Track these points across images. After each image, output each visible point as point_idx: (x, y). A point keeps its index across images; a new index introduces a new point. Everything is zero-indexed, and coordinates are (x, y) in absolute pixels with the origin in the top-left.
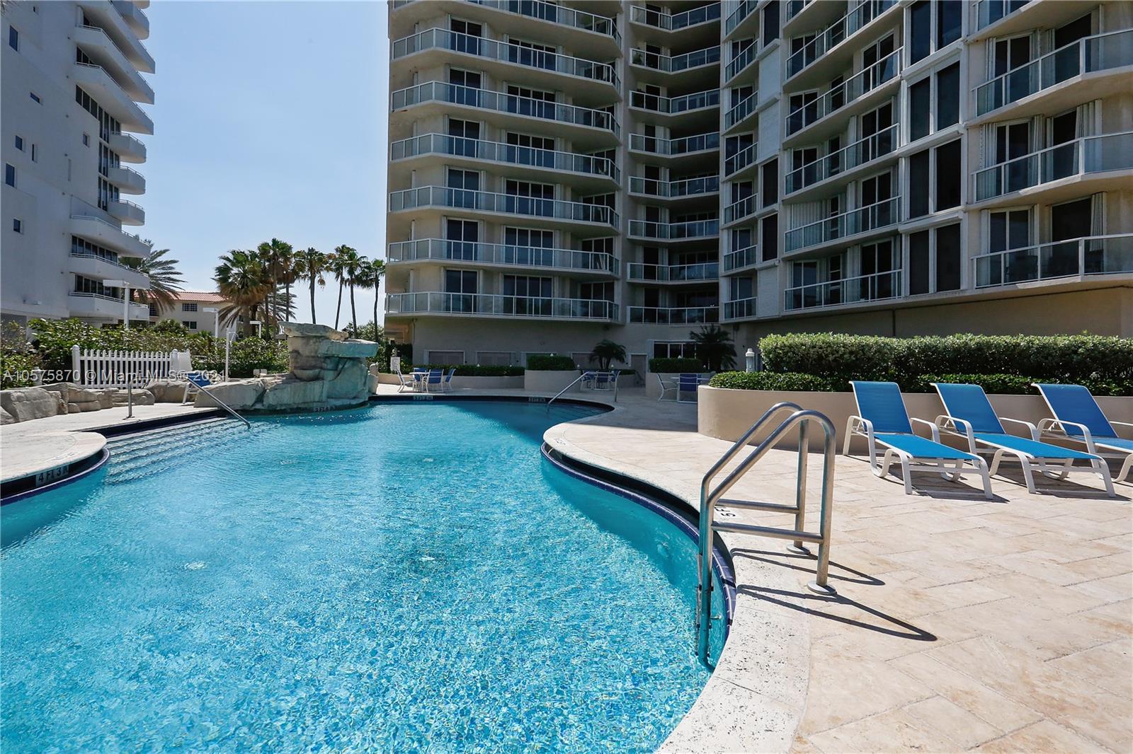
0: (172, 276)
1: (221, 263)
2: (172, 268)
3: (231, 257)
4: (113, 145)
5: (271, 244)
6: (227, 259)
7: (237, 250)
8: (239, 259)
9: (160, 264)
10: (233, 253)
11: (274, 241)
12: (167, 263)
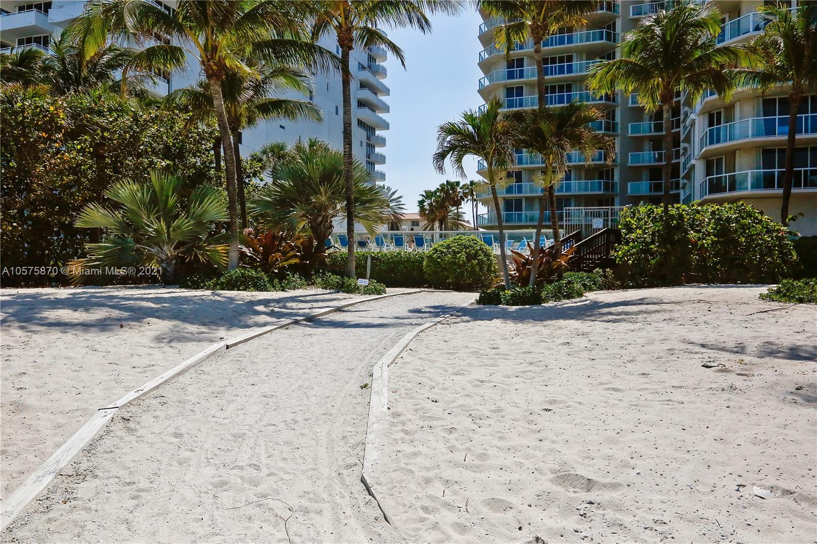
0: (401, 206)
1: (421, 198)
2: (400, 201)
3: (425, 195)
4: (371, 142)
5: (445, 183)
6: (423, 195)
7: (427, 190)
8: (429, 195)
9: (393, 200)
10: (425, 191)
11: (447, 181)
12: (398, 198)
